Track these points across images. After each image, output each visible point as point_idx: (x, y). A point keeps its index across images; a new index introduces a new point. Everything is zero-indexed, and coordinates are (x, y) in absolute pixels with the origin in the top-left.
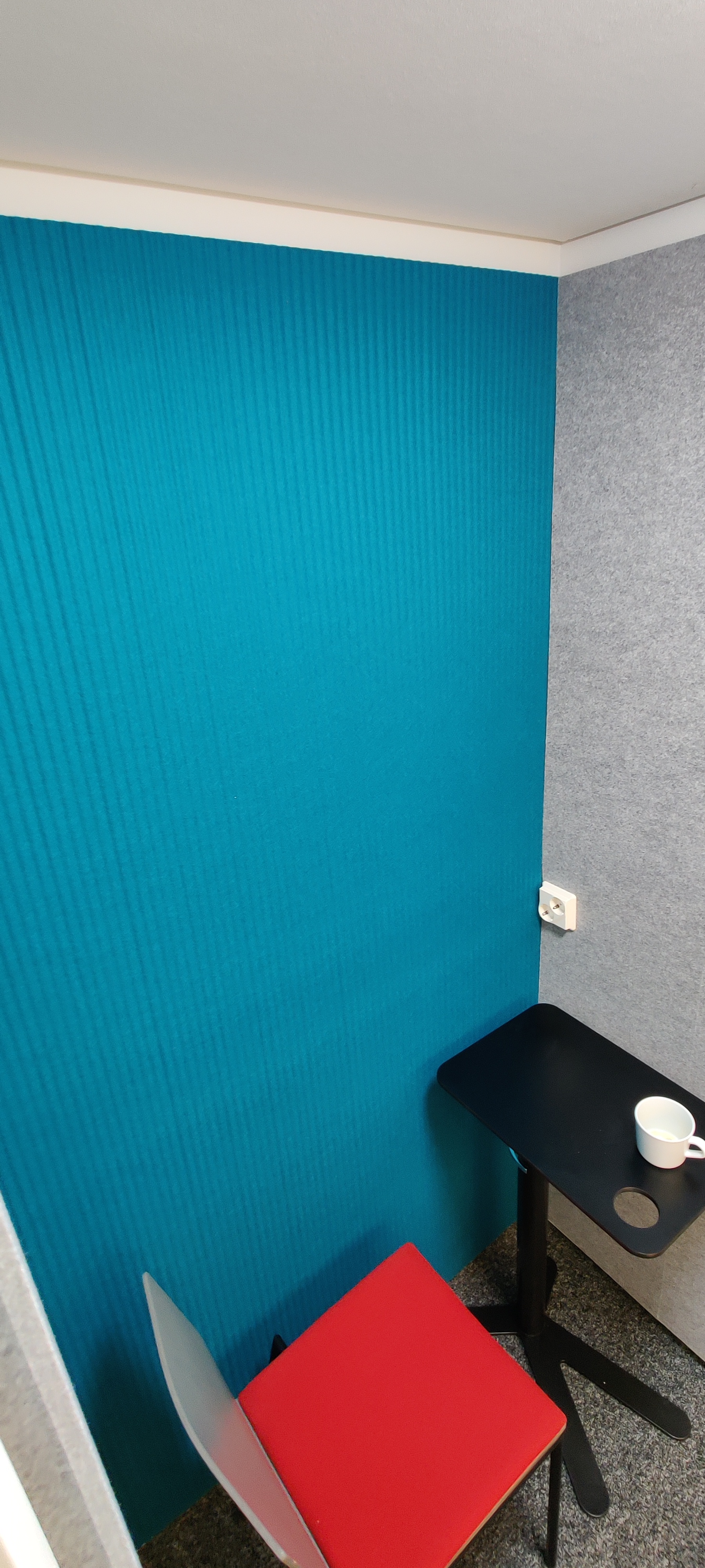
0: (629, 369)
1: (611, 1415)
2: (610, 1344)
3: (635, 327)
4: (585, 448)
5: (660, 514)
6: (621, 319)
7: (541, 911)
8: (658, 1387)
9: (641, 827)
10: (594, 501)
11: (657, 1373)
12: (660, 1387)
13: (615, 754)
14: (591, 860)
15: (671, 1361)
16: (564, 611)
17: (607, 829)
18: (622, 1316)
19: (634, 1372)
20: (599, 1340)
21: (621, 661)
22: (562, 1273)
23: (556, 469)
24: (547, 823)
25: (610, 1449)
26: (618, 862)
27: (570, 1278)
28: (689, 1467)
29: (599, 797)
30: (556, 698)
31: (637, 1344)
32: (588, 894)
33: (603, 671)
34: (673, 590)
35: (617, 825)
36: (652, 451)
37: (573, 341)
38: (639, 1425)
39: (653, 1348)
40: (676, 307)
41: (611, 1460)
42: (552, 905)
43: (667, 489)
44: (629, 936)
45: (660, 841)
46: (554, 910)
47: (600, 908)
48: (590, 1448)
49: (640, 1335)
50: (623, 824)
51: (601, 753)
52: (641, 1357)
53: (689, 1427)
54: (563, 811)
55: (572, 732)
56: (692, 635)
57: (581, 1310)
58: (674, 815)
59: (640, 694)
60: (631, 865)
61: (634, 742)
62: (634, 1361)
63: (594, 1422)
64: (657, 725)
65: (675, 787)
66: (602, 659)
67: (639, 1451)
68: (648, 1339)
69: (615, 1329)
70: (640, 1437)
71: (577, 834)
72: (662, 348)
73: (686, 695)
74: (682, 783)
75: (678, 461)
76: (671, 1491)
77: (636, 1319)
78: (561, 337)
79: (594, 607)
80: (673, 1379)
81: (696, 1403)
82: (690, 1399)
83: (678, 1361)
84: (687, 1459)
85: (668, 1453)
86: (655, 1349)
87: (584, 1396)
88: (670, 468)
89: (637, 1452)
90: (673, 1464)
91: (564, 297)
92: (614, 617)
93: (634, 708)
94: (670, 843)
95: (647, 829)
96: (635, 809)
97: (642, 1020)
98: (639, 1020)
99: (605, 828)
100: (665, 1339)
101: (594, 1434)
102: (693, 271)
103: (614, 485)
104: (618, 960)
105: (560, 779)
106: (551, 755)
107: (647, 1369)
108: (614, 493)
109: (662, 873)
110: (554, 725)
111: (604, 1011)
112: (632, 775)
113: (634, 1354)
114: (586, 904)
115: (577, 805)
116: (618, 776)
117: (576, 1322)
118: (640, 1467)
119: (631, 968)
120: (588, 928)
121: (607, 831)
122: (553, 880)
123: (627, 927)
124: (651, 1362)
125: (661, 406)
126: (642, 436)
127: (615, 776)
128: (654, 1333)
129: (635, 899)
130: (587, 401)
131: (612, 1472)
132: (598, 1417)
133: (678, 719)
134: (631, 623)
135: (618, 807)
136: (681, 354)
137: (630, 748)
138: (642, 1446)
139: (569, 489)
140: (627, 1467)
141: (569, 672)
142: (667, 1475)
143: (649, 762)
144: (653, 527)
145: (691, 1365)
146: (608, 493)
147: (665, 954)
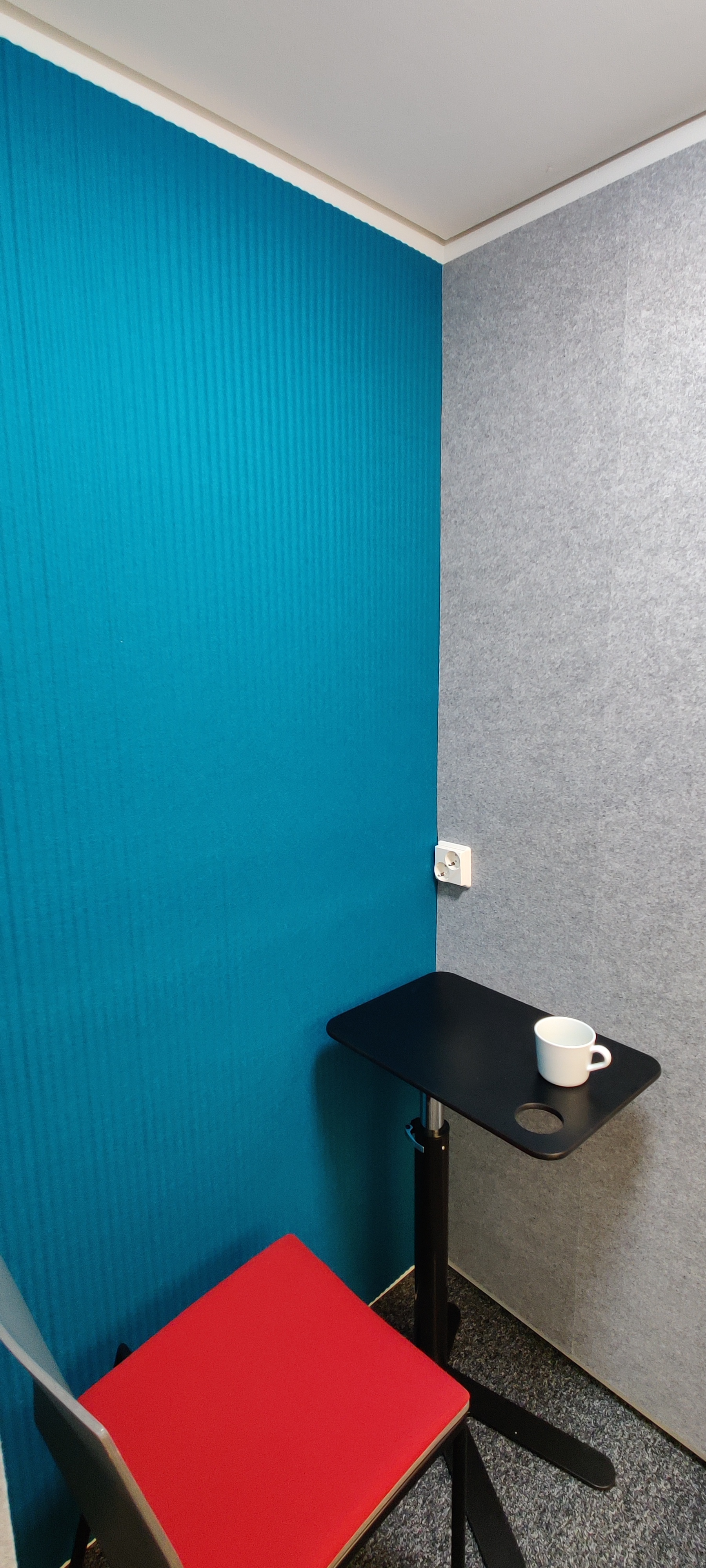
0: (503, 329)
1: (525, 1469)
2: (520, 1391)
3: (506, 292)
4: (468, 403)
5: (534, 447)
6: (495, 289)
7: (437, 873)
8: (576, 1433)
9: (530, 755)
10: (477, 448)
11: (575, 1419)
12: (578, 1434)
13: (503, 685)
14: (484, 804)
15: (589, 1405)
16: (453, 556)
17: (498, 766)
18: (534, 1360)
19: (548, 1419)
20: (509, 1388)
21: (506, 591)
22: (466, 1320)
23: (444, 427)
24: (441, 775)
25: (524, 1508)
26: (510, 798)
27: (475, 1325)
28: (616, 1520)
29: (490, 734)
30: (448, 643)
31: (552, 1389)
32: (482, 841)
33: (490, 605)
34: (548, 513)
35: (507, 759)
36: (525, 393)
37: (455, 314)
38: (557, 1478)
39: (569, 1391)
40: (539, 270)
41: (526, 1521)
42: (448, 862)
43: (539, 424)
44: (523, 877)
45: (548, 764)
46: (449, 867)
47: (494, 854)
48: (502, 1509)
49: (553, 1378)
50: (513, 756)
51: (490, 688)
52: (556, 1402)
53: (614, 1474)
54: (456, 758)
55: (462, 674)
56: (567, 550)
57: (488, 1358)
58: (560, 733)
59: (523, 620)
60: (522, 798)
61: (520, 668)
62: (548, 1407)
63: (505, 1479)
64: (541, 646)
65: (559, 704)
66: (489, 593)
67: (558, 1508)
68: (563, 1383)
69: (526, 1375)
70: (558, 1491)
71: (470, 780)
72: (529, 305)
73: (564, 609)
74: (565, 697)
75: (547, 398)
76: (596, 1550)
77: (549, 1362)
78: (446, 313)
79: (479, 546)
80: (592, 1423)
81: (619, 1447)
82: (612, 1444)
83: (597, 1404)
84: (613, 1511)
85: (591, 1506)
86: (571, 1393)
87: (493, 1451)
88: (540, 406)
89: (556, 1508)
90: (597, 1519)
91: (447, 279)
92: (498, 550)
93: (519, 635)
94: (558, 763)
95: (535, 755)
96: (523, 738)
97: (539, 971)
98: (537, 972)
99: (496, 765)
100: (582, 1381)
101: (506, 1493)
102: (550, 239)
103: (493, 430)
104: (514, 909)
105: (453, 725)
106: (444, 703)
107: (563, 1415)
108: (494, 438)
109: (551, 797)
110: (447, 671)
111: (502, 972)
112: (520, 703)
113: (549, 1400)
114: (480, 855)
115: (469, 748)
116: (507, 707)
117: (482, 1371)
118: (560, 1526)
119: (526, 913)
120: (483, 881)
121: (498, 768)
122: (448, 838)
123: (521, 867)
124: (568, 1407)
125: (530, 354)
126: (515, 383)
127: (503, 708)
128: (569, 1376)
129: (527, 834)
130: (469, 362)
131: (527, 1535)
132: (510, 1473)
133: (558, 635)
134: (513, 553)
135: (507, 740)
136: (545, 308)
137: (516, 675)
138: (561, 1501)
139: (455, 442)
140: (545, 1528)
141: (459, 614)
142: (591, 1532)
143: (534, 686)
144: (528, 460)
145: (611, 1407)
146: (488, 439)
147: (558, 887)
